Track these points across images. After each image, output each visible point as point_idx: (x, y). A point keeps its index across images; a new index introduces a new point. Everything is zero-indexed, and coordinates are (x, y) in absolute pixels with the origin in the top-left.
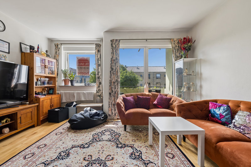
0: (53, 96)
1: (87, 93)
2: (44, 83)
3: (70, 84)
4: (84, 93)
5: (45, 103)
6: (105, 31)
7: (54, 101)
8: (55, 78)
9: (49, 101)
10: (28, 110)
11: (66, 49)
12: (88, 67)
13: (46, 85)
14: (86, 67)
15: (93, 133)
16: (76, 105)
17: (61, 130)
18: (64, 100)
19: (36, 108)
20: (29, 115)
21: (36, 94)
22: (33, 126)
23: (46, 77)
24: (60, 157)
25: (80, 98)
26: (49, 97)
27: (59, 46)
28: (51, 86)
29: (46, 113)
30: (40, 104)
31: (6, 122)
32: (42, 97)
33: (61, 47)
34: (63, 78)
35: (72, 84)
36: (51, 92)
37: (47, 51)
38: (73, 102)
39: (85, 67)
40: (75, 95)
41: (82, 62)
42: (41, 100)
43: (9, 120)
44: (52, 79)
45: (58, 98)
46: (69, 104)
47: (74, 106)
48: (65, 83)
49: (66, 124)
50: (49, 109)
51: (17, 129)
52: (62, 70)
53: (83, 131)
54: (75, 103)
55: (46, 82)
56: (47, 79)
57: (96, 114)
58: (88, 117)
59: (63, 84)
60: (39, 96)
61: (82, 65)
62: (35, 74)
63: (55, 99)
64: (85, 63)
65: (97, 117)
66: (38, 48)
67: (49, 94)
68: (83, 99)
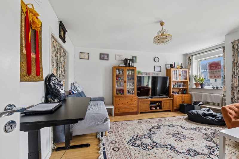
0: (184, 95)
1: (214, 95)
2: (180, 86)
3: (200, 87)
4: (210, 95)
5: (177, 99)
6: (226, 34)
7: (185, 98)
8: (187, 82)
9: (180, 98)
10: (167, 101)
11: (196, 59)
12: (219, 70)
13: (181, 88)
14: (218, 70)
15: (199, 126)
16: (202, 104)
17: (182, 117)
18: (194, 100)
19: (172, 101)
20: (168, 104)
21: (172, 92)
22: (170, 111)
23: (182, 82)
25: (207, 100)
26: (181, 95)
27: (191, 58)
28: (184, 88)
29: (178, 106)
30: (174, 99)
31: (158, 104)
32: (175, 95)
33: (192, 58)
34: (194, 82)
35: (202, 87)
36: (185, 92)
37: (181, 64)
38: (199, 102)
39: (216, 70)
40: (203, 96)
41: (213, 66)
42: (175, 96)
43: (159, 104)
44: (185, 83)
45: (189, 97)
46: (196, 103)
47: (199, 105)
48: (196, 86)
49: (186, 116)
50: (181, 103)
51: (162, 109)
52: (193, 76)
53: (194, 123)
54: (201, 103)
55: (182, 85)
56: (182, 83)
57: (211, 115)
58: (200, 114)
59: (195, 87)
60: (174, 94)
61: (213, 69)
62: (172, 81)
63: (186, 97)
64: (216, 67)
65: (210, 117)
66: (174, 65)
67: (183, 93)
68: (209, 101)
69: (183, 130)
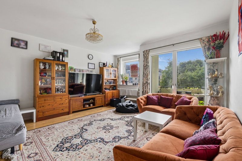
0: (114, 91)
1: (133, 90)
2: (110, 83)
3: (125, 84)
4: (131, 90)
5: (109, 95)
6: (140, 45)
7: (114, 94)
8: (116, 79)
9: (111, 93)
10: (100, 97)
11: (123, 60)
12: (137, 71)
13: (112, 84)
14: (136, 71)
15: (123, 116)
16: (126, 98)
17: (111, 111)
18: (121, 94)
19: (104, 97)
20: (101, 100)
21: (105, 89)
22: (102, 106)
23: (112, 79)
24: (100, 120)
25: (129, 94)
26: (112, 91)
27: (119, 59)
28: (114, 84)
29: (109, 101)
30: (106, 95)
31: (92, 101)
32: (107, 91)
33: (120, 59)
34: (121, 80)
35: (126, 84)
36: (114, 88)
37: (112, 64)
38: (124, 96)
39: (135, 71)
40: (127, 91)
41: (133, 68)
42: (106, 93)
43: (93, 100)
44: (115, 81)
45: (118, 92)
46: (122, 97)
47: (124, 98)
48: (123, 84)
49: (115, 109)
50: (111, 98)
51: (95, 106)
52: (120, 75)
53: (120, 113)
54: (125, 97)
55: (112, 82)
56: (113, 80)
57: (131, 105)
58: (124, 106)
59: (121, 84)
60: (106, 90)
61: (133, 70)
62: (104, 78)
63: (115, 93)
64: (135, 68)
65: (130, 107)
66: (106, 64)
67: (113, 89)
68: (131, 94)
69: (112, 122)
